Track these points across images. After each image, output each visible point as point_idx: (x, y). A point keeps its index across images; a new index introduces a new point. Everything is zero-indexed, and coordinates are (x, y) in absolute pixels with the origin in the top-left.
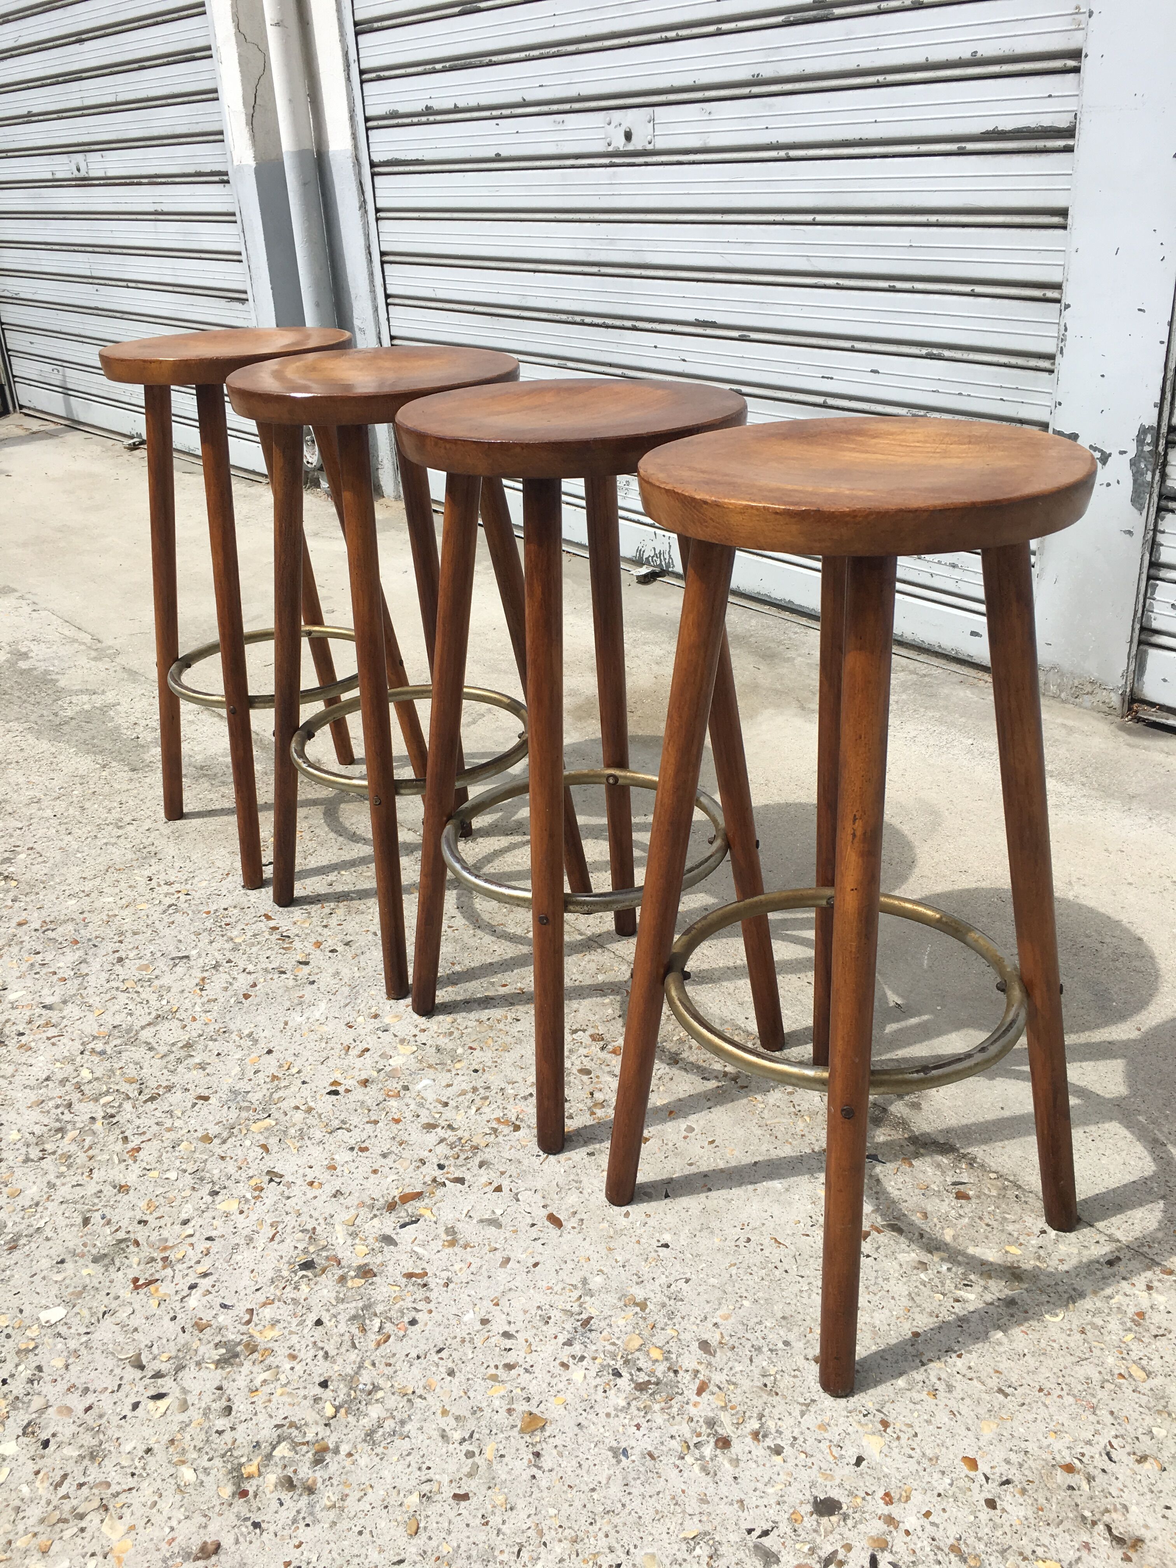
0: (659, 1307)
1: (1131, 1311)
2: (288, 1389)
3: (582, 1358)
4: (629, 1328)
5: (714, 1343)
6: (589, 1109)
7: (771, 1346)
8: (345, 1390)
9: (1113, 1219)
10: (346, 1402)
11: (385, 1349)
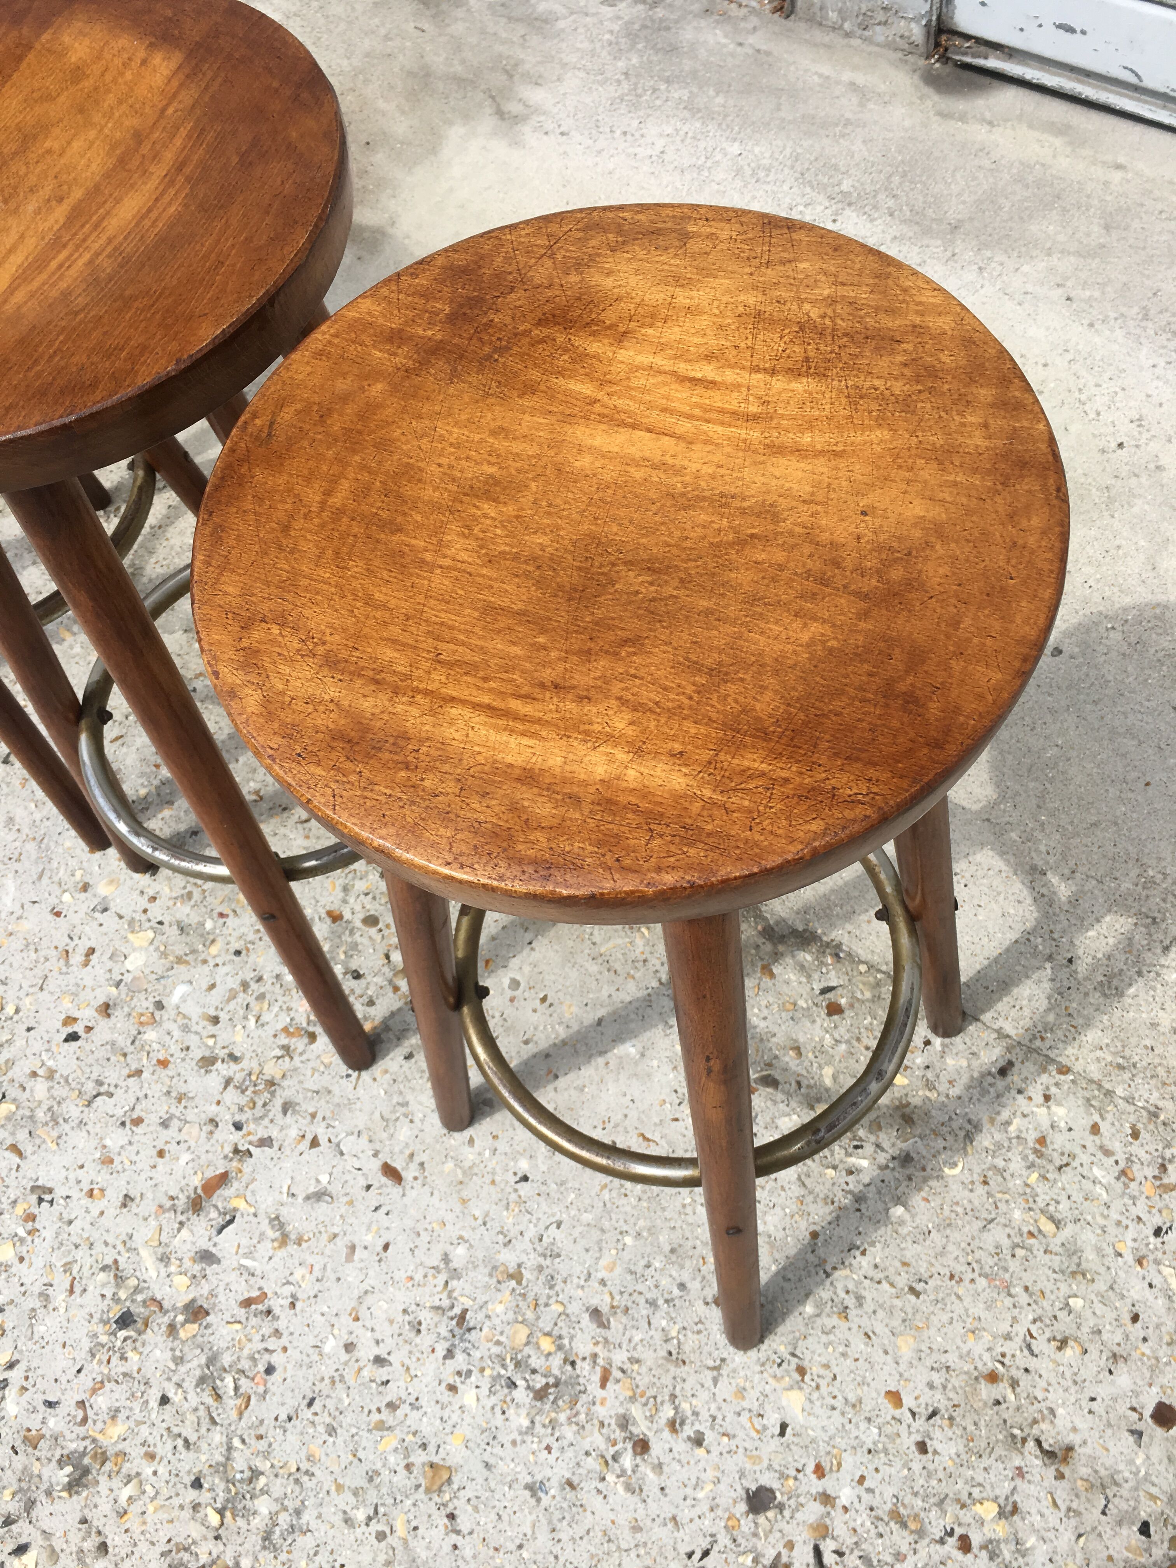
0: (535, 1273)
1: (1031, 1137)
2: (159, 1501)
3: (469, 1373)
4: (511, 1316)
5: (605, 1309)
6: (390, 982)
7: (666, 1296)
8: (222, 1486)
9: (1000, 1006)
10: (228, 1500)
11: (250, 1417)
